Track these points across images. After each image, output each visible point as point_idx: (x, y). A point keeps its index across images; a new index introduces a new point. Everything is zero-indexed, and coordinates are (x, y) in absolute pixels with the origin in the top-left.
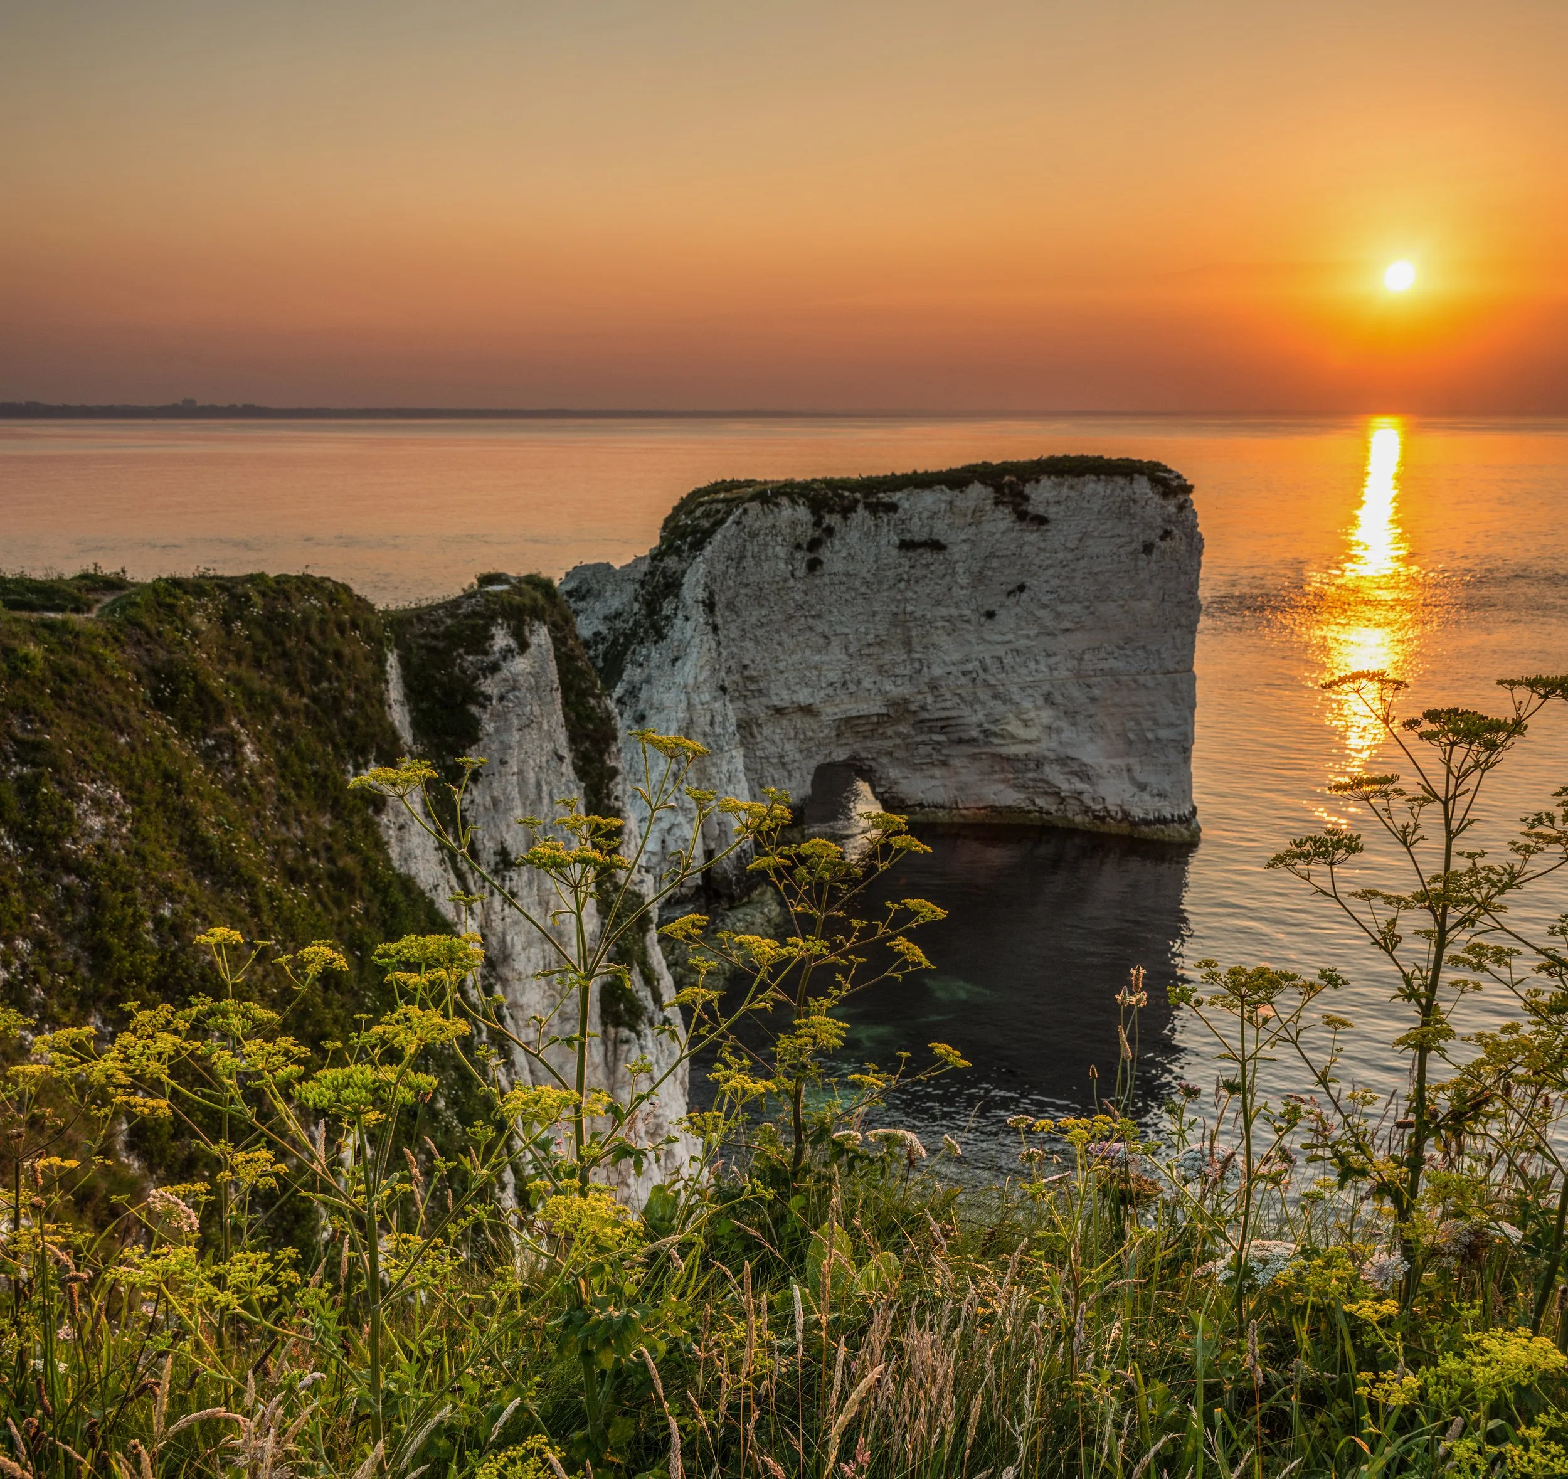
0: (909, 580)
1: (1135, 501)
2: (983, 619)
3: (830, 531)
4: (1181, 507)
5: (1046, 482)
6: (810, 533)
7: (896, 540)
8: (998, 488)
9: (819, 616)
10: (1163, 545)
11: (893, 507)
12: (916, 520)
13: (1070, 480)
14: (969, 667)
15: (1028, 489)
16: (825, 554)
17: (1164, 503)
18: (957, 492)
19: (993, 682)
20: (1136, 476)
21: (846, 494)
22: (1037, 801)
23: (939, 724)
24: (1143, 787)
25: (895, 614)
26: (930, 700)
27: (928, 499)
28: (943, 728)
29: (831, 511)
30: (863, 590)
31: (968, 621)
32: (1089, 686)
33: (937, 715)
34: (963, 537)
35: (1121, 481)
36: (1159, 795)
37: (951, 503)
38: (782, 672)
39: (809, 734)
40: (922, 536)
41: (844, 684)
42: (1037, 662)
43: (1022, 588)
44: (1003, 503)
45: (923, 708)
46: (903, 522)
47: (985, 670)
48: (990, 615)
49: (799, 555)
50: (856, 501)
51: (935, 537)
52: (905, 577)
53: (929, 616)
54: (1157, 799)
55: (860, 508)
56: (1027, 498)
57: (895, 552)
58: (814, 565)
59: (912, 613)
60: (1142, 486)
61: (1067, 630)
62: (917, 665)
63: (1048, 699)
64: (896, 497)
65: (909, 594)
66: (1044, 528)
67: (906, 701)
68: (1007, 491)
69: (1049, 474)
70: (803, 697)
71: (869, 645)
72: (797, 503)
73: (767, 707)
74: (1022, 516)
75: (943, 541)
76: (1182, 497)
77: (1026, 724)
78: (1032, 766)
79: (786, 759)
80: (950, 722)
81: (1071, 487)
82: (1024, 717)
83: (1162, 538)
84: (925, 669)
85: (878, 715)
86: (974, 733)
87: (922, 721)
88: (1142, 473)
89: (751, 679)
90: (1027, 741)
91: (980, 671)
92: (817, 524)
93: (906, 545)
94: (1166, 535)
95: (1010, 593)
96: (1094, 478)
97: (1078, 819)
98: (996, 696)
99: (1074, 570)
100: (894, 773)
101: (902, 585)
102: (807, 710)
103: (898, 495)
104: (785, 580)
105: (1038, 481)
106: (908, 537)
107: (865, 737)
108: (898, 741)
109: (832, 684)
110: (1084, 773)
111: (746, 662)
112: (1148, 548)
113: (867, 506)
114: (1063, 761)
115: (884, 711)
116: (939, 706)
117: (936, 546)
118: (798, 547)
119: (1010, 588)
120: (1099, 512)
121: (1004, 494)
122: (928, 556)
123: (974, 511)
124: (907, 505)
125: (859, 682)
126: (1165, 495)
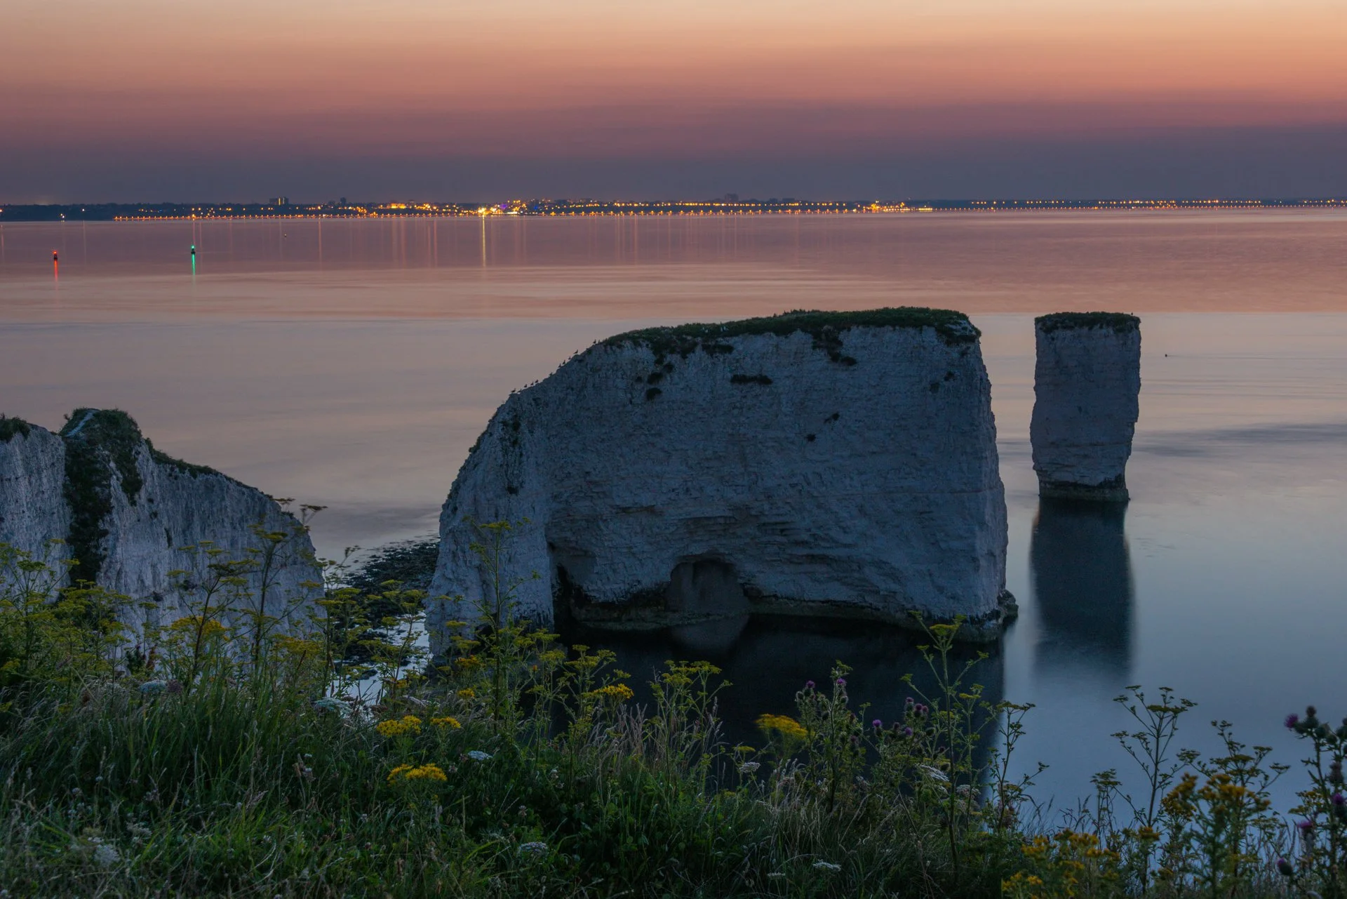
0: (742, 408)
1: (924, 348)
2: (805, 442)
3: (670, 368)
4: (963, 354)
5: (855, 330)
6: (652, 369)
7: (730, 375)
8: (817, 335)
9: (659, 435)
10: (946, 384)
11: (729, 349)
12: (748, 359)
13: (873, 330)
14: (794, 480)
15: (841, 336)
16: (664, 385)
17: (948, 350)
18: (782, 338)
19: (815, 494)
20: (925, 327)
21: (689, 338)
22: (867, 598)
23: (779, 527)
24: (941, 589)
25: (732, 435)
26: (766, 507)
27: (760, 343)
28: (782, 531)
29: (672, 352)
30: (700, 414)
31: (792, 443)
32: (893, 501)
33: (773, 520)
34: (786, 373)
35: (911, 331)
36: (953, 598)
37: (777, 346)
38: (623, 479)
39: (656, 530)
40: (753, 372)
41: (688, 490)
42: (852, 479)
43: (836, 417)
44: (819, 347)
45: (762, 513)
46: (738, 361)
47: (809, 484)
48: (811, 438)
49: (638, 386)
50: (696, 344)
51: (764, 374)
52: (738, 405)
53: (760, 436)
54: (951, 600)
55: (698, 349)
56: (840, 344)
57: (728, 385)
58: (652, 394)
59: (745, 435)
60: (930, 335)
61: (874, 453)
62: (753, 477)
63: (862, 511)
64: (731, 341)
65: (743, 419)
66: (852, 368)
67: (748, 508)
68: (823, 337)
69: (858, 324)
70: (646, 499)
71: (707, 459)
72: (641, 346)
73: (612, 506)
74: (835, 358)
75: (770, 377)
76: (964, 346)
77: (845, 530)
78: (855, 567)
79: (634, 550)
80: (787, 526)
81: (874, 335)
82: (842, 524)
83: (946, 379)
84: (760, 481)
85: (725, 518)
86: (805, 536)
87: (764, 524)
88: (930, 325)
89: (596, 484)
90: (846, 546)
91: (805, 484)
92: (659, 362)
93: (738, 380)
94: (950, 376)
95: (826, 420)
96: (891, 328)
97: (898, 615)
98: (819, 506)
99: (877, 404)
100: (749, 567)
101: (736, 412)
102: (651, 510)
103: (736, 339)
104: (624, 406)
105: (849, 330)
106: (740, 372)
107: (719, 536)
108: (748, 540)
109: (673, 490)
110: (894, 575)
111: (588, 470)
112: (934, 387)
113: (705, 348)
114: (879, 564)
115: (728, 514)
116: (775, 512)
117: (764, 381)
118: (639, 379)
119: (828, 416)
120: (895, 356)
121: (821, 340)
122: (757, 389)
123: (796, 353)
124: (741, 348)
125: (701, 489)
126: (948, 343)
